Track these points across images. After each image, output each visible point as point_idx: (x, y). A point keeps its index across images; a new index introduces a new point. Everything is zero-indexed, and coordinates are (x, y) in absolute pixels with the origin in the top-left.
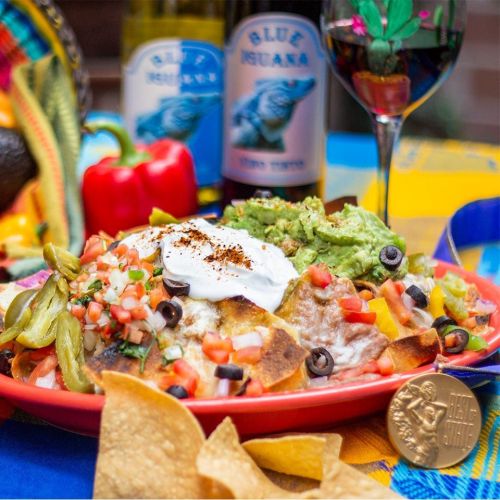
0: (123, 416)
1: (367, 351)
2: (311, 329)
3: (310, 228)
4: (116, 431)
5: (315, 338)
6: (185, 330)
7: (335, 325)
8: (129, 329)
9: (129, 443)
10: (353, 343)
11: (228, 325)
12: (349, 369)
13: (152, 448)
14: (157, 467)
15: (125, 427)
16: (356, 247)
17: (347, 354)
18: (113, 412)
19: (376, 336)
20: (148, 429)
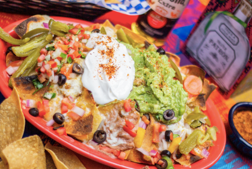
0: (9, 107)
1: (121, 146)
2: (109, 122)
3: (150, 82)
4: (4, 110)
5: (108, 126)
6: (63, 90)
7: (118, 127)
8: (42, 76)
9: (4, 118)
10: (120, 139)
11: (81, 98)
12: (109, 147)
13: (9, 126)
14: (5, 134)
15: (7, 112)
16: (158, 102)
17: (113, 141)
18: (7, 103)
19: (130, 142)
20: (13, 118)
